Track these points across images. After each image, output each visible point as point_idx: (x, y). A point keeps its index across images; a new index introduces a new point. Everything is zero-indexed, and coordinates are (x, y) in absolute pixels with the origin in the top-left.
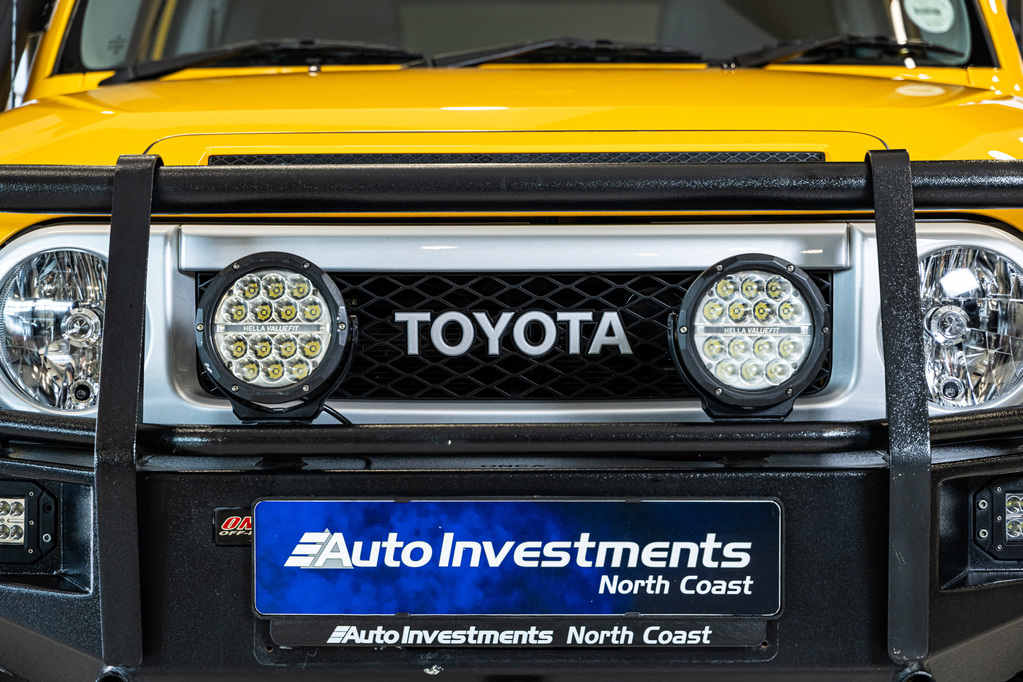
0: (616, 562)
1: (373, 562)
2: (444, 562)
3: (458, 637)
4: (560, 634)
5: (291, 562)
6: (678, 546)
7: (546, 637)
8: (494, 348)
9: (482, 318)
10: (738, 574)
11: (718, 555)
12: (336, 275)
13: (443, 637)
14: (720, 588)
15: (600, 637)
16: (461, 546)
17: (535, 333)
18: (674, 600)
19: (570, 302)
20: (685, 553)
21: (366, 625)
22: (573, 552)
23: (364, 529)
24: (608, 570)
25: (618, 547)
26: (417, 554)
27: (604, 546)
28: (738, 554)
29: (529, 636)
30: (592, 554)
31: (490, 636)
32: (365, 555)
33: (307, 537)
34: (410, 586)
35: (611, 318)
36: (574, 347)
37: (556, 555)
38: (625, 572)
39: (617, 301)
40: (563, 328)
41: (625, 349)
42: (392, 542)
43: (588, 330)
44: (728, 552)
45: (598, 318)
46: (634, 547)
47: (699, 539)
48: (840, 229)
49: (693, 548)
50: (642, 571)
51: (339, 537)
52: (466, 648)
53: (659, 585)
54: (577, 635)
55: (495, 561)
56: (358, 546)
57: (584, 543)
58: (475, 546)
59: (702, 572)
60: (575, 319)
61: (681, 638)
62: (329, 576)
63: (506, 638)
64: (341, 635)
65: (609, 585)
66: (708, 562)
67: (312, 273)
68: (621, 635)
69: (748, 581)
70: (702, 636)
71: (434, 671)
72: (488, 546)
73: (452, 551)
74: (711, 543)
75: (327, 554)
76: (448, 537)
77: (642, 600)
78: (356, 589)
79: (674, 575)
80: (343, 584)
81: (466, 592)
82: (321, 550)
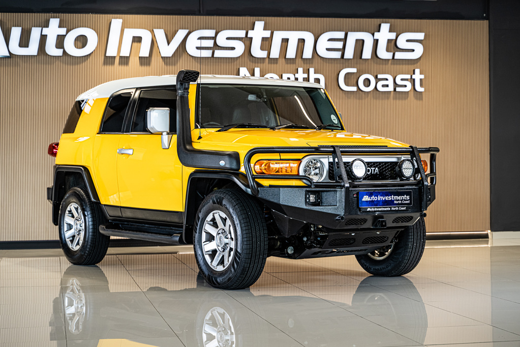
2: (378, 199)
4: (391, 209)
5: (363, 200)
11: (406, 198)
12: (366, 162)
13: (379, 209)
14: (406, 202)
15: (395, 209)
18: (402, 204)
20: (403, 198)
21: (371, 208)
22: (391, 198)
23: (370, 195)
24: (395, 200)
25: (396, 197)
26: (376, 199)
28: (408, 197)
29: (388, 209)
31: (384, 209)
32: (370, 199)
33: (364, 196)
34: (375, 203)
35: (377, 168)
39: (377, 166)
40: (372, 170)
41: (378, 173)
42: (373, 197)
43: (374, 170)
46: (398, 197)
47: (404, 196)
50: (398, 200)
51: (368, 196)
52: (381, 211)
53: (400, 202)
54: (393, 209)
55: (384, 199)
56: (370, 197)
57: (393, 197)
59: (404, 200)
60: (373, 169)
61: (403, 209)
62: (367, 201)
63: (386, 209)
64: (368, 209)
65: (395, 202)
67: (363, 161)
68: (397, 208)
69: (409, 201)
70: (405, 208)
71: (377, 214)
72: (383, 197)
74: (405, 196)
76: (379, 196)
77: (399, 204)
78: (370, 203)
79: (402, 200)
80: (368, 203)
81: (381, 203)
82: (366, 198)
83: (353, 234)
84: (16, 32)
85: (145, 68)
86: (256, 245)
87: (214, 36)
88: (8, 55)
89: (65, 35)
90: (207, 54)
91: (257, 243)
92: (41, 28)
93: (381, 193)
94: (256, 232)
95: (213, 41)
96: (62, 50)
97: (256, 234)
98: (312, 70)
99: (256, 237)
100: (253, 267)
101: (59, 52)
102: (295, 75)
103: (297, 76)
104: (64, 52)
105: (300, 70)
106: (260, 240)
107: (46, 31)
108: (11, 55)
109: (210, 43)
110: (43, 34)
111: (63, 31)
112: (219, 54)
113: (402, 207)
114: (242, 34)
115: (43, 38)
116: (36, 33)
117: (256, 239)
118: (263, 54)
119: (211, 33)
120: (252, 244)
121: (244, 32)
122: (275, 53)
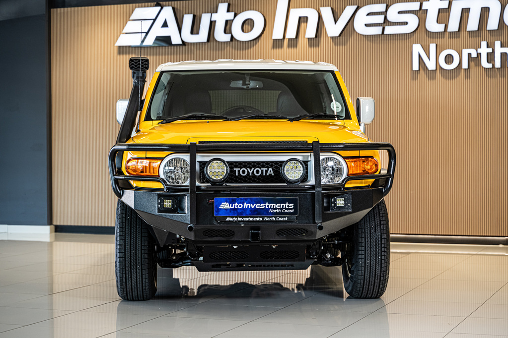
0: (272, 207)
1: (233, 207)
2: (244, 207)
3: (247, 219)
4: (263, 219)
5: (220, 207)
6: (282, 205)
7: (261, 219)
8: (251, 175)
9: (248, 169)
10: (292, 209)
11: (288, 206)
12: (228, 162)
13: (245, 219)
14: (289, 211)
15: (269, 219)
16: (247, 205)
17: (258, 172)
18: (281, 213)
19: (263, 166)
20: (283, 206)
21: (232, 217)
22: (265, 206)
23: (232, 202)
24: (271, 208)
25: (272, 205)
26: (240, 206)
27: (270, 205)
28: (291, 205)
29: (258, 219)
30: (268, 206)
31: (252, 219)
32: (232, 206)
33: (223, 203)
34: (239, 211)
35: (270, 169)
36: (264, 174)
37: (262, 206)
38: (273, 209)
39: (271, 166)
40: (262, 171)
41: (273, 174)
42: (236, 204)
43: (267, 171)
44: (290, 205)
45: (268, 169)
46: (275, 205)
47: (285, 203)
48: (309, 154)
49: (284, 205)
50: (276, 209)
51: (228, 203)
52: (248, 221)
53: (279, 211)
54: (266, 219)
55: (253, 207)
56: (231, 205)
57: (267, 204)
58: (250, 205)
59: (286, 209)
60: (264, 169)
61: (282, 219)
62: (226, 210)
63: (255, 219)
64: (228, 219)
65: (271, 211)
66: (287, 207)
67: (223, 161)
68: (273, 219)
69: (293, 210)
70: (286, 219)
71: (243, 225)
72: (252, 205)
73: (246, 206)
74: (287, 204)
75: (226, 206)
76: (245, 203)
77: (276, 213)
78: (230, 212)
79: (281, 209)
80: (228, 211)
81: (248, 212)
82: (225, 205)
83: (235, 247)
84: (188, 20)
85: (314, 50)
86: (131, 253)
87: (384, 10)
88: (181, 43)
89: (233, 20)
90: (377, 31)
91: (131, 251)
92: (210, 14)
93: (249, 200)
94: (131, 239)
95: (382, 17)
96: (230, 35)
97: (131, 241)
98: (498, 44)
99: (131, 245)
100: (131, 277)
101: (227, 38)
102: (477, 51)
103: (479, 51)
104: (232, 37)
105: (484, 44)
106: (136, 249)
107: (215, 17)
108: (184, 43)
109: (380, 19)
110: (212, 20)
111: (230, 16)
112: (389, 30)
113: (280, 217)
114: (415, 6)
115: (212, 24)
116: (205, 20)
117: (131, 247)
118: (440, 28)
119: (381, 7)
120: (125, 252)
121: (418, 4)
122: (453, 26)
